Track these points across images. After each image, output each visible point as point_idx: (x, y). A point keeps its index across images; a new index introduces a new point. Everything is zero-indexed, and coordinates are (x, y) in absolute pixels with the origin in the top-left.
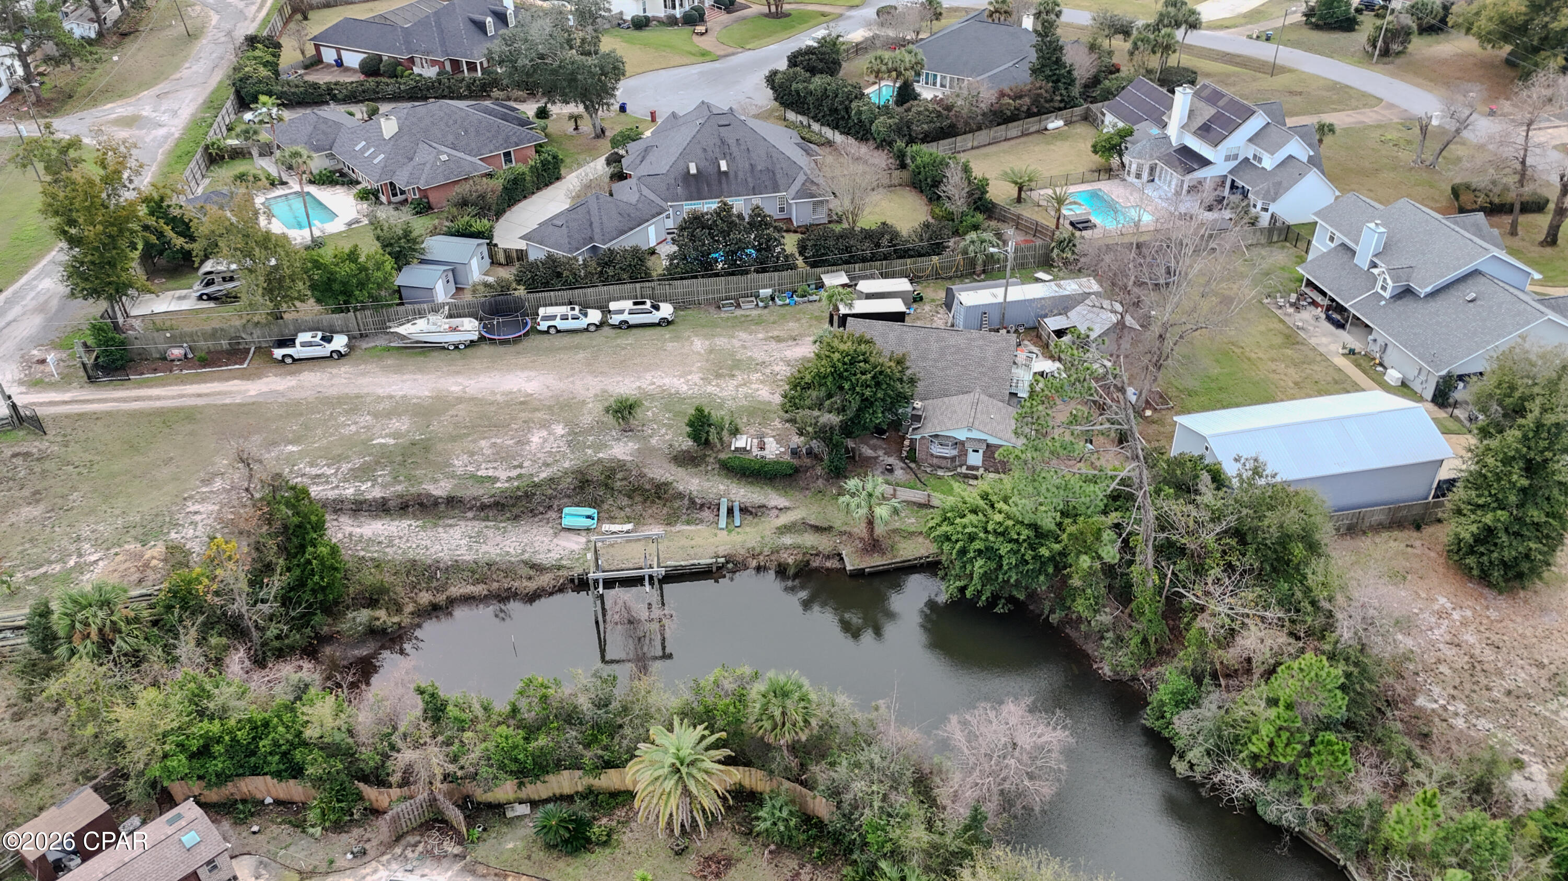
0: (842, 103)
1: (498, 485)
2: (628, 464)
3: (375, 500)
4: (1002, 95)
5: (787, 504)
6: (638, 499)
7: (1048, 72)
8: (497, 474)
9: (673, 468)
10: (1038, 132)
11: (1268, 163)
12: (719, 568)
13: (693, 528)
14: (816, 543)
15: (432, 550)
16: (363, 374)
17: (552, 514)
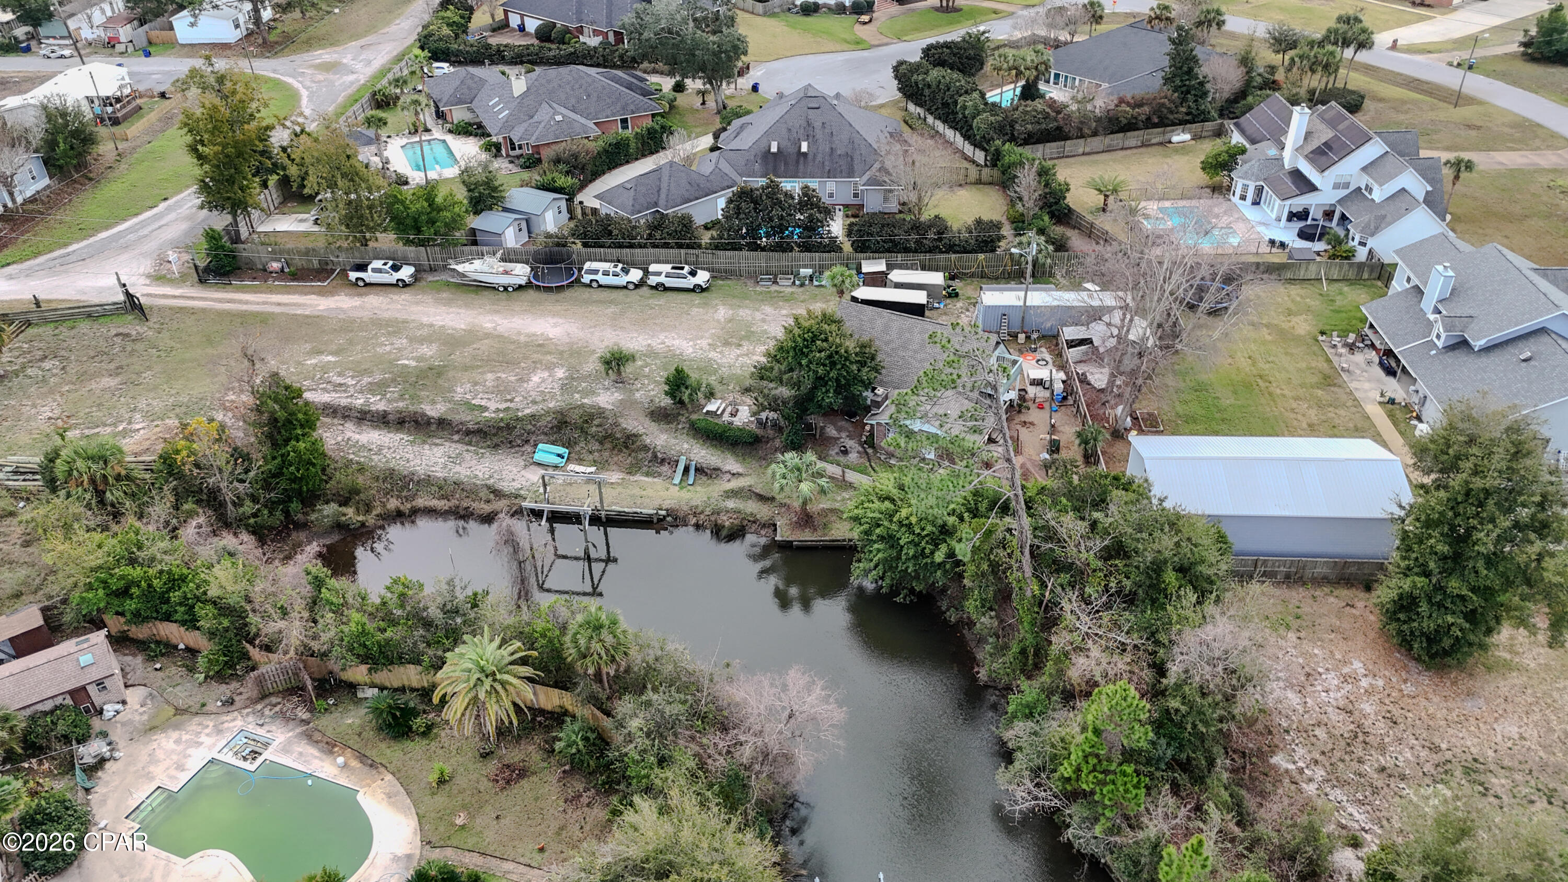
0: (952, 97)
1: (486, 414)
2: (607, 413)
3: (377, 412)
4: (1121, 101)
5: (741, 471)
6: (608, 445)
7: (1178, 82)
8: (488, 405)
9: (647, 422)
10: (1161, 144)
11: (1378, 195)
12: (660, 520)
13: (650, 479)
14: (755, 511)
15: (412, 464)
16: (417, 303)
17: (528, 448)
